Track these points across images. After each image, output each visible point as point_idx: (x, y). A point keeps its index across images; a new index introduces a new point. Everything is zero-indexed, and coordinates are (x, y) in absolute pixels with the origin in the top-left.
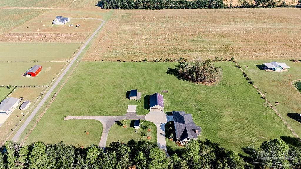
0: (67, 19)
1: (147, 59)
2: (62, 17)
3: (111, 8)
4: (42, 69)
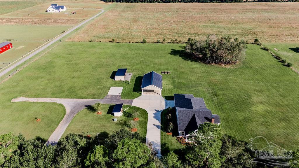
1: (147, 40)
2: (57, 5)
3: (114, 2)
4: (12, 47)
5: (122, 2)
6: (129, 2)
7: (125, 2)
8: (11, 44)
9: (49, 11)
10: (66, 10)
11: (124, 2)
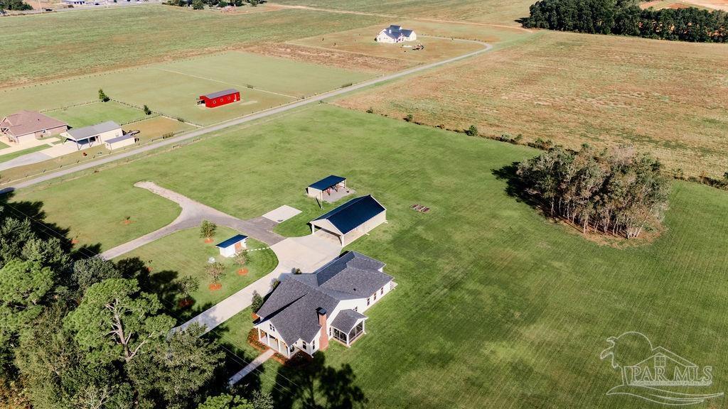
0: (407, 33)
1: (481, 130)
2: (401, 28)
3: (544, 28)
4: (238, 99)
5: (564, 30)
6: (580, 32)
7: (571, 30)
8: (238, 94)
9: (378, 40)
10: (415, 39)
11: (568, 30)
